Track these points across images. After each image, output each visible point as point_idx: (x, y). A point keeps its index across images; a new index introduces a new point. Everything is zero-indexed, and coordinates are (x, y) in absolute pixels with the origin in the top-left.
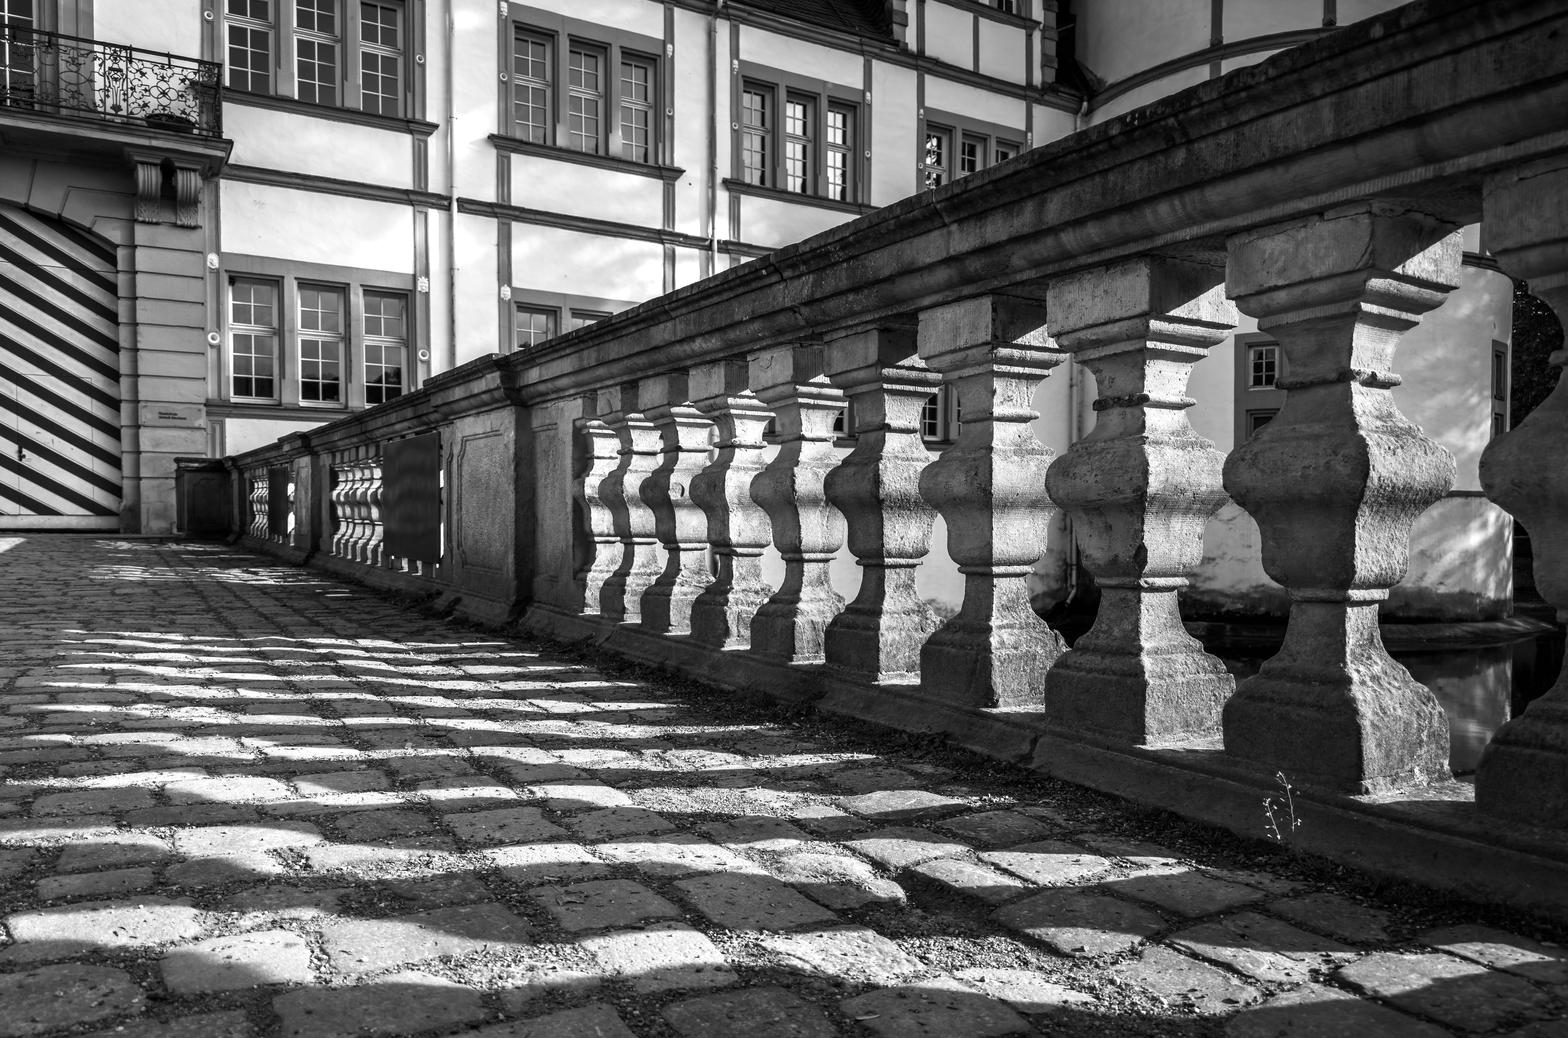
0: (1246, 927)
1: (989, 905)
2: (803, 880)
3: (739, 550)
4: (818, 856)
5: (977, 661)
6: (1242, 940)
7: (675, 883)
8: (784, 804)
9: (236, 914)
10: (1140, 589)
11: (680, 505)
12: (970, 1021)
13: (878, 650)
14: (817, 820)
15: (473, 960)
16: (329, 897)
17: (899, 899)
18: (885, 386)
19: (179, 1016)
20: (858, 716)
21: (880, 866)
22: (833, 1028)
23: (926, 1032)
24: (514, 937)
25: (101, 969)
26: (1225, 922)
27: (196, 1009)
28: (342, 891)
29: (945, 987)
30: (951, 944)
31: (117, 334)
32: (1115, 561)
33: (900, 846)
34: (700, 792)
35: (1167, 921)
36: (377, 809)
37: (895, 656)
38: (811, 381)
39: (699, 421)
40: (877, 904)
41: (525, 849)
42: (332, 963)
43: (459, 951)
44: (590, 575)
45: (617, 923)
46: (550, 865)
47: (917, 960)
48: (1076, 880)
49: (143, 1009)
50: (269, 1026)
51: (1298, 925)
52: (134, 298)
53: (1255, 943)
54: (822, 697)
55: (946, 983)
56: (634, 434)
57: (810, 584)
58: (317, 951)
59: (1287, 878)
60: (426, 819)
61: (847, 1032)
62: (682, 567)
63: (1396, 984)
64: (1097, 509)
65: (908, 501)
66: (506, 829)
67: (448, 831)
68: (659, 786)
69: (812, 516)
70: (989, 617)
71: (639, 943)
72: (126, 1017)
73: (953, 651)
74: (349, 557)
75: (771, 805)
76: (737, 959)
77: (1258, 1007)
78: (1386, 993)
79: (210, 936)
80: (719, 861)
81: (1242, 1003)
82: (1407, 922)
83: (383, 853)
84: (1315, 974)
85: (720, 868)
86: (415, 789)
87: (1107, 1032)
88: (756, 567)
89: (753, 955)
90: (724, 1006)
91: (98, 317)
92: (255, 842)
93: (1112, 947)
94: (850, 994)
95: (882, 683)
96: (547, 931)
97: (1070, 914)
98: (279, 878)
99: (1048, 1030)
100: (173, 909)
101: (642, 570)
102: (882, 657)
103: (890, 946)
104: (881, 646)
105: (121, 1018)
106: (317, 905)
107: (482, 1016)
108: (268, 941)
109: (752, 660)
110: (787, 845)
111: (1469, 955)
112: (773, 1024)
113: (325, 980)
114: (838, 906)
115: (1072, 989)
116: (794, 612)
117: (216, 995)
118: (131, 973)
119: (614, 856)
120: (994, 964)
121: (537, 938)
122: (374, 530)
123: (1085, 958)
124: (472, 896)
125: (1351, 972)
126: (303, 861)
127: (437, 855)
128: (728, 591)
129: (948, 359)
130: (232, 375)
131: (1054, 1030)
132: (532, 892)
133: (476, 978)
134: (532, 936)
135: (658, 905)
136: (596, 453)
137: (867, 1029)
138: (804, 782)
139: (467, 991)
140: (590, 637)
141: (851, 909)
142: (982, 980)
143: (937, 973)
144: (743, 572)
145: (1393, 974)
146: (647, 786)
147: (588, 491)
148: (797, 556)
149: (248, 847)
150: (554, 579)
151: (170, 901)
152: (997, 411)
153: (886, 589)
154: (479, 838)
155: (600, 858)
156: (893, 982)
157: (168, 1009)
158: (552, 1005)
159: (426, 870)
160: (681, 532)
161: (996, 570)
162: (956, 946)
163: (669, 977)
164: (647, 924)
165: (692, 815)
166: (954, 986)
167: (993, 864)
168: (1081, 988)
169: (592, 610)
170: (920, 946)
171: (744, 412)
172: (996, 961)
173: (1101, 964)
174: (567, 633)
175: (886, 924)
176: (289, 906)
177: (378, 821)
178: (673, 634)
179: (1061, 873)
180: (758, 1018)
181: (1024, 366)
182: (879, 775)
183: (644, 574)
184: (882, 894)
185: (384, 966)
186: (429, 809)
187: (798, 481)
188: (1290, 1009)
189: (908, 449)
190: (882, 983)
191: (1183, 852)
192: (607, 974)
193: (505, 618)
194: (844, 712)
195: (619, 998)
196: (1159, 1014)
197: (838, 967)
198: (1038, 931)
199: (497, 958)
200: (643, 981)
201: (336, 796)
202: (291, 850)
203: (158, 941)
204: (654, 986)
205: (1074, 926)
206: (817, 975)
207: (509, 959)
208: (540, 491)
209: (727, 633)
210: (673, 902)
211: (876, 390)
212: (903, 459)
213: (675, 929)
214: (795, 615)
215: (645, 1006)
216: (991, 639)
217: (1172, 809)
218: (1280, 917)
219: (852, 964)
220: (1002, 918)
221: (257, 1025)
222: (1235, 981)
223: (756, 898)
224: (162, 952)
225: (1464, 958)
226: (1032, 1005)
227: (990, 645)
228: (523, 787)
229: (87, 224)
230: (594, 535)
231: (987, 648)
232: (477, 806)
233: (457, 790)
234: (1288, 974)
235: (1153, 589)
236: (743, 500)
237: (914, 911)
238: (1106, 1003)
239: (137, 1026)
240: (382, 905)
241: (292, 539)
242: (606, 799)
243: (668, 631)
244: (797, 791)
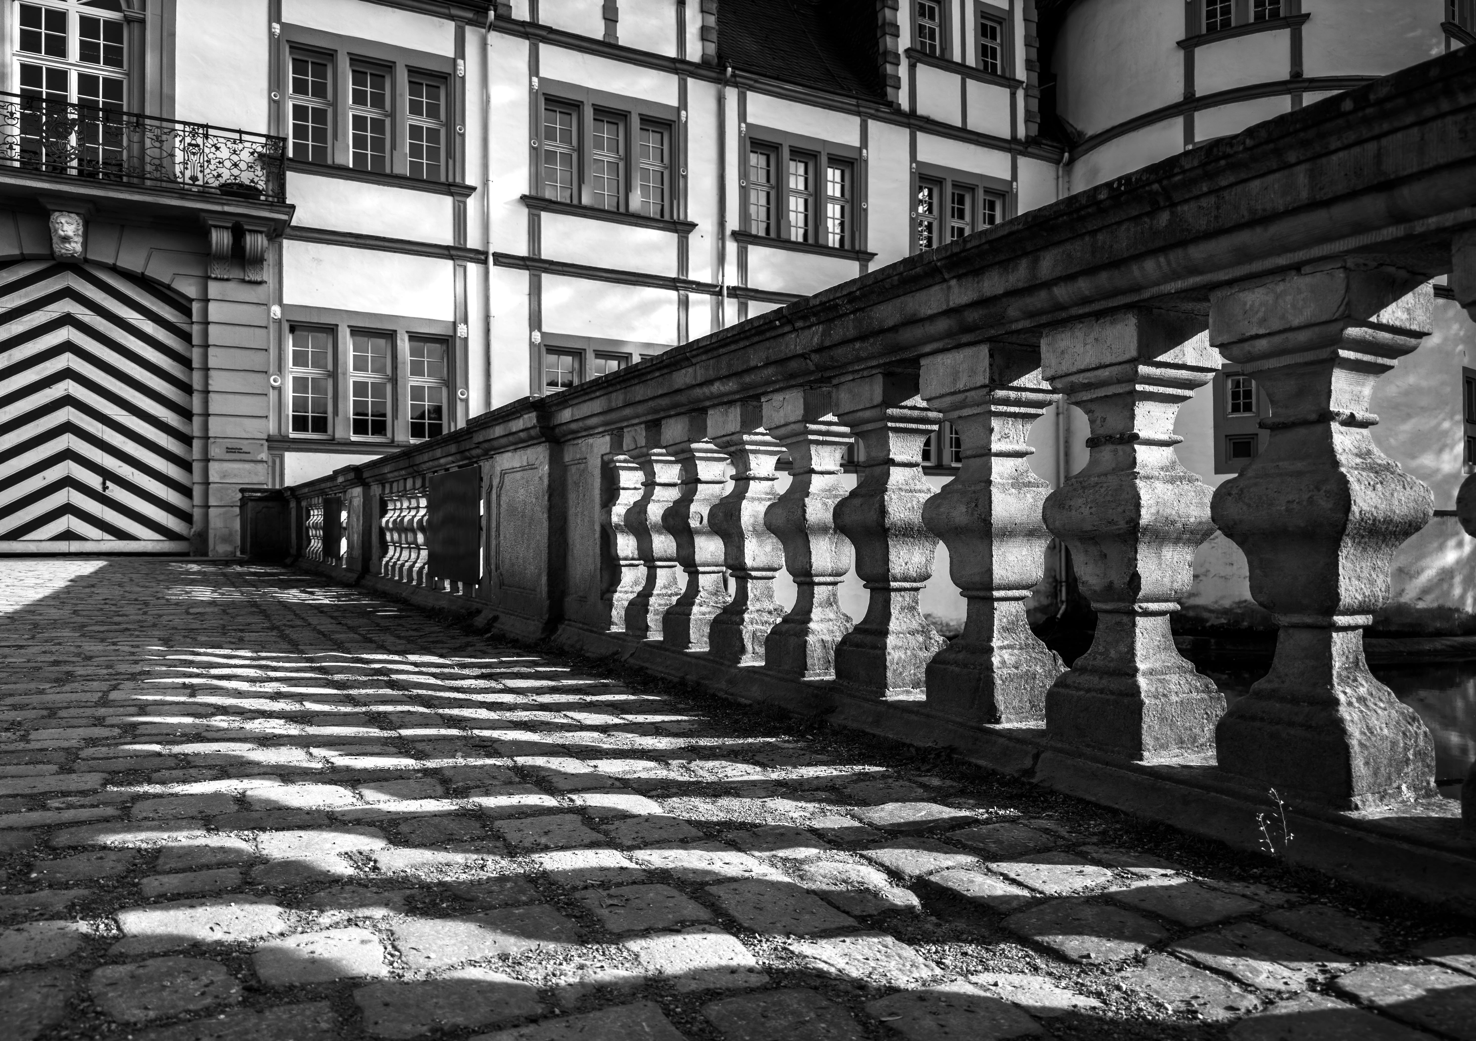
0: (1244, 937)
1: (1000, 914)
2: (824, 887)
3: (754, 573)
4: (836, 864)
5: (979, 679)
6: (1240, 950)
7: (707, 888)
8: (802, 813)
9: (315, 912)
10: (1135, 613)
11: (699, 532)
12: (987, 1023)
13: (885, 667)
14: (834, 829)
15: (528, 958)
16: (397, 897)
17: (914, 907)
18: (889, 424)
19: (272, 1006)
20: (867, 730)
21: (895, 875)
22: (859, 1028)
23: (946, 1033)
24: (564, 937)
25: (202, 962)
26: (1223, 932)
27: (286, 1000)
28: (408, 892)
29: (962, 991)
30: (965, 949)
31: (191, 379)
32: (1110, 587)
33: (913, 856)
34: (724, 802)
35: (1168, 930)
36: (435, 815)
37: (901, 673)
38: (821, 419)
39: (716, 455)
40: (894, 911)
41: (569, 854)
42: (404, 959)
43: (515, 949)
44: (616, 596)
45: (656, 926)
46: (592, 870)
47: (934, 965)
48: (1081, 890)
49: (240, 999)
50: (351, 1016)
51: (1295, 935)
52: (206, 346)
53: (1253, 953)
54: (833, 711)
55: (961, 987)
56: (657, 467)
57: (820, 605)
58: (389, 948)
59: (1282, 890)
60: (478, 825)
61: (873, 1032)
62: (701, 589)
63: (1391, 994)
64: (1093, 539)
65: (912, 529)
66: (551, 835)
67: (498, 836)
68: (687, 795)
69: (822, 543)
70: (990, 638)
71: (677, 945)
72: (226, 1006)
73: (957, 669)
74: (397, 578)
75: (791, 814)
76: (767, 962)
77: (1258, 1015)
78: (1381, 1003)
79: (294, 932)
80: (745, 868)
81: (1243, 1010)
82: (1398, 934)
83: (442, 857)
84: (1312, 983)
85: (747, 874)
86: (467, 797)
87: (1116, 1036)
88: (769, 588)
89: (782, 958)
90: (758, 1006)
91: (175, 363)
92: (328, 845)
93: (1117, 954)
94: (873, 996)
95: (889, 699)
96: (593, 931)
97: (1076, 923)
98: (351, 879)
99: (1060, 1033)
100: (260, 907)
101: (664, 591)
102: (889, 674)
103: (908, 951)
104: (888, 664)
105: (221, 1007)
106: (386, 905)
107: (540, 1011)
108: (345, 938)
109: (767, 675)
110: (807, 854)
111: (1461, 966)
112: (804, 1023)
113: (398, 975)
114: (857, 913)
115: (1081, 994)
116: (806, 632)
117: (303, 987)
118: (227, 966)
119: (649, 862)
120: (1006, 969)
121: (585, 938)
122: (419, 554)
123: (1091, 964)
124: (524, 898)
125: (1347, 982)
126: (372, 863)
127: (490, 859)
128: (744, 612)
129: (948, 400)
130: (291, 413)
131: (1065, 1033)
132: (578, 895)
133: (532, 975)
134: (580, 937)
135: (692, 909)
136: (622, 485)
137: (891, 1029)
138: (820, 793)
139: (525, 987)
140: (617, 653)
141: (870, 916)
142: (996, 984)
143: (954, 978)
144: (758, 593)
145: (1387, 984)
146: (675, 795)
147: (615, 519)
148: (808, 579)
149: (321, 849)
150: (583, 599)
151: (257, 900)
152: (995, 447)
153: (892, 611)
154: (527, 844)
155: (637, 863)
156: (913, 985)
157: (262, 999)
158: (602, 1002)
159: (482, 873)
160: (699, 557)
161: (996, 594)
162: (970, 952)
163: (706, 977)
164: (683, 927)
165: (718, 823)
166: (969, 989)
167: (1002, 874)
168: (1089, 994)
169: (618, 628)
170: (936, 952)
171: (758, 448)
172: (1008, 966)
173: (1107, 971)
174: (595, 649)
175: (903, 930)
176: (362, 905)
177: (436, 826)
178: (693, 650)
179: (1067, 883)
180: (790, 1018)
181: (1019, 406)
182: (889, 787)
183: (666, 595)
184: (898, 902)
185: (450, 962)
186: (481, 815)
187: (809, 510)
188: (1289, 1017)
189: (911, 481)
190: (902, 986)
191: (1180, 863)
192: (650, 973)
193: (539, 635)
194: (855, 725)
195: (662, 996)
196: (1164, 1019)
197: (861, 971)
198: (1046, 939)
199: (549, 956)
200: (683, 981)
201: (397, 803)
202: (361, 853)
203: (249, 936)
204: (693, 986)
205: (1080, 933)
206: (841, 978)
207: (561, 957)
208: (571, 519)
209: (743, 650)
210: (706, 907)
211: (881, 428)
212: (906, 491)
213: (709, 932)
214: (807, 635)
215: (686, 1004)
216: (993, 659)
217: (1169, 822)
218: (1276, 927)
219: (874, 968)
220: (1013, 926)
221: (341, 1016)
222: (1236, 989)
223: (781, 903)
224: (253, 947)
225: (1456, 970)
226: (1044, 1009)
227: (992, 664)
228: (563, 795)
229: (166, 281)
230: (619, 559)
231: (989, 667)
232: (523, 813)
233: (505, 798)
234: (1286, 983)
235: (1147, 613)
236: (757, 528)
237: (929, 918)
238: (1114, 1008)
239: (236, 1014)
240: (444, 905)
241: (344, 562)
242: (639, 807)
243: (688, 648)
244: (814, 801)
